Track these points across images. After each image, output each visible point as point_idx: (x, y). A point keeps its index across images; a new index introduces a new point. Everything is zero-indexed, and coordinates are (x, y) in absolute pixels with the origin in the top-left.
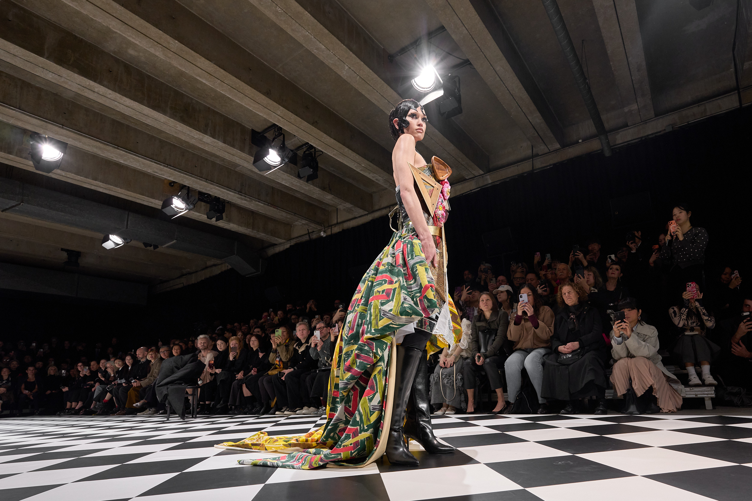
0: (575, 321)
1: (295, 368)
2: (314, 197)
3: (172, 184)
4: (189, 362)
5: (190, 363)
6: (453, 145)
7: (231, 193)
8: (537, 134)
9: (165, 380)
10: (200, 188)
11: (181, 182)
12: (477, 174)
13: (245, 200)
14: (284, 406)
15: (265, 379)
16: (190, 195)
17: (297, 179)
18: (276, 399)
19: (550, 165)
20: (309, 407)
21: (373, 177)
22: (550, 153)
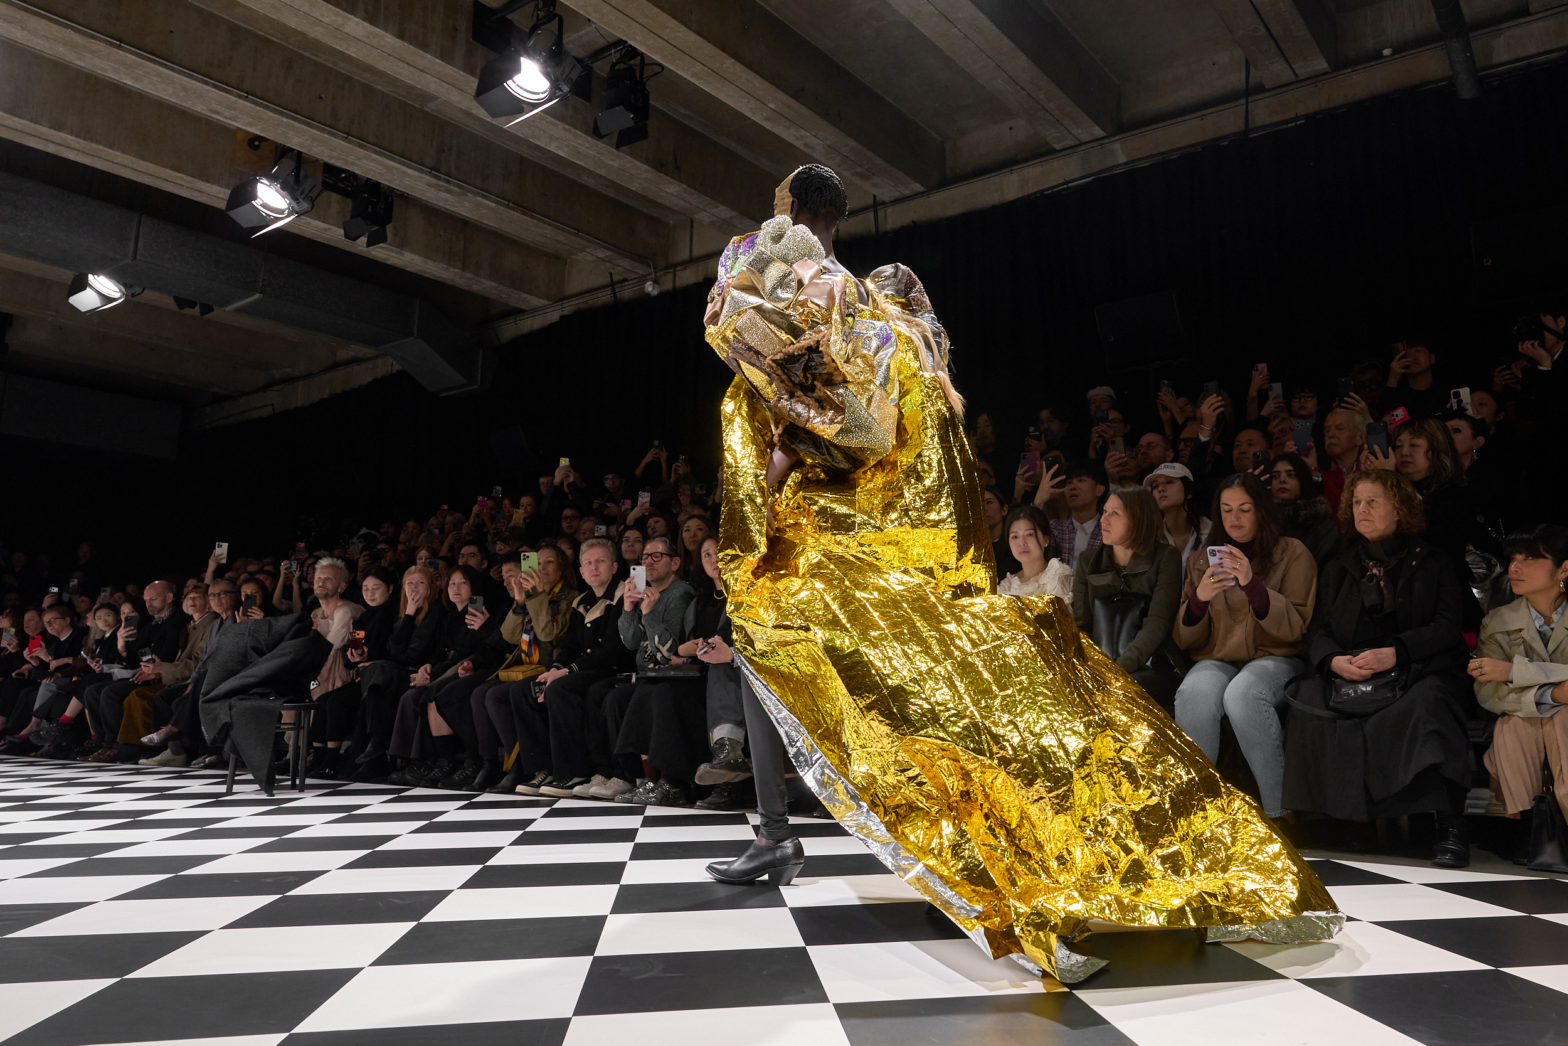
0: (1382, 583)
1: (574, 666)
2: (634, 187)
3: (257, 143)
4: (288, 636)
5: (292, 638)
6: (1024, 57)
7: (410, 171)
8: (1264, 30)
9: (224, 684)
10: (330, 157)
11: (281, 140)
12: (1085, 137)
13: (448, 191)
14: (539, 771)
15: (489, 692)
16: (302, 173)
17: (590, 139)
18: (517, 748)
19: (1297, 118)
20: (609, 777)
21: (797, 139)
22: (1298, 85)
